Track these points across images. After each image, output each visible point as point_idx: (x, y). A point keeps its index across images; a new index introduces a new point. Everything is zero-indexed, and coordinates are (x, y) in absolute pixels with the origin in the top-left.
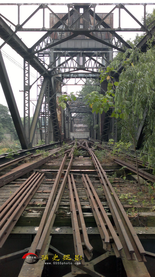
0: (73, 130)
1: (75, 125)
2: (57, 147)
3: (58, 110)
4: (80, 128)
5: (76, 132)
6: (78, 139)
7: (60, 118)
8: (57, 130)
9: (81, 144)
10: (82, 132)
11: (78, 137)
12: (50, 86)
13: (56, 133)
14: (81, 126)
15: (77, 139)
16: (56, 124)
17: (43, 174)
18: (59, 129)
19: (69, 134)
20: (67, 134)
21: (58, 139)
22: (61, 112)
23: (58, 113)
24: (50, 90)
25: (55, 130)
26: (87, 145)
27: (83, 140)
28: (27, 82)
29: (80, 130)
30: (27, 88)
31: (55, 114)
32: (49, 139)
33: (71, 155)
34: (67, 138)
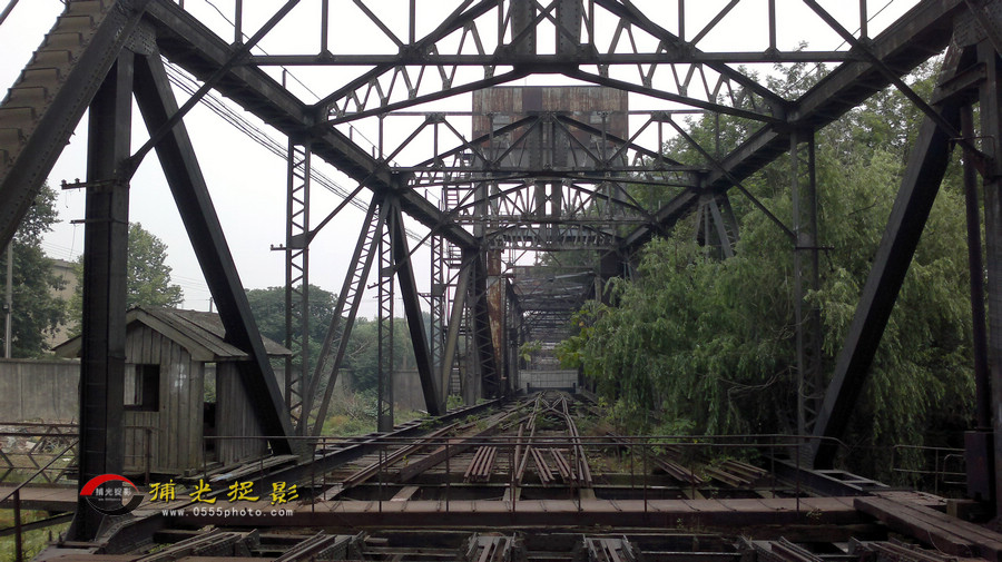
3: (493, 320)
4: (550, 354)
5: (536, 367)
6: (544, 392)
7: (497, 340)
8: (491, 371)
9: (551, 406)
10: (557, 367)
11: (544, 385)
13: (488, 378)
15: (539, 389)
16: (489, 356)
18: (495, 368)
19: (516, 377)
20: (513, 376)
21: (493, 392)
22: (500, 324)
23: (492, 326)
24: (476, 277)
25: (486, 371)
26: (565, 407)
27: (558, 393)
28: (437, 277)
29: (549, 360)
30: (438, 290)
31: (487, 333)
32: (475, 394)
33: (531, 425)
34: (512, 387)
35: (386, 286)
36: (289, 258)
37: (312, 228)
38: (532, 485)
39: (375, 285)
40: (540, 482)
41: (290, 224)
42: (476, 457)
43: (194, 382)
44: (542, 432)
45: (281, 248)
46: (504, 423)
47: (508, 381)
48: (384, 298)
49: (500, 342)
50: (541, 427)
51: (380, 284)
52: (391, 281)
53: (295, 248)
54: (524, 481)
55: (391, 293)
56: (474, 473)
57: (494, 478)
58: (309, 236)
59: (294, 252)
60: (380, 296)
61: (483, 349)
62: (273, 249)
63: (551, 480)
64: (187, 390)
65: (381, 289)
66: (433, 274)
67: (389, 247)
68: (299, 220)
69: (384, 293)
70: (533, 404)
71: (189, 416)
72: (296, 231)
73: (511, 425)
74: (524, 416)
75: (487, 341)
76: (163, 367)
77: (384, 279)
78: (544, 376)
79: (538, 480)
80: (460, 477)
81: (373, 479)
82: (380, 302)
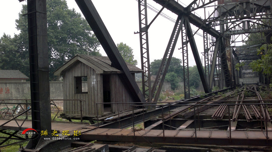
0: (242, 76)
1: (244, 71)
2: (230, 92)
3: (228, 61)
4: (249, 73)
5: (245, 78)
6: (248, 85)
7: (230, 68)
8: (228, 78)
9: (250, 89)
10: (252, 77)
11: (248, 83)
12: (221, 44)
13: (228, 80)
14: (250, 71)
15: (246, 84)
16: (227, 73)
17: (226, 106)
18: (230, 77)
19: (238, 81)
20: (237, 80)
21: (230, 85)
22: (231, 63)
23: (228, 63)
24: (221, 47)
25: (226, 78)
26: (255, 89)
27: (252, 85)
28: (206, 46)
29: (249, 75)
30: (206, 51)
31: (226, 65)
32: (223, 85)
33: (243, 95)
34: (237, 84)
35: (185, 48)
36: (141, 36)
37: (148, 24)
38: (242, 120)
39: (181, 48)
40: (246, 119)
41: (140, 23)
42: (219, 108)
43: (98, 82)
44: (247, 97)
45: (138, 33)
46: (232, 95)
47: (235, 81)
48: (184, 53)
49: (231, 68)
50: (246, 96)
51: (183, 48)
52: (187, 46)
53: (143, 32)
54: (238, 118)
55: (187, 51)
56: (216, 115)
57: (225, 117)
58: (147, 27)
59: (143, 33)
60: (183, 52)
61: (225, 71)
62: (135, 33)
63: (251, 119)
64: (96, 85)
65: (183, 50)
66: (204, 45)
67: (185, 34)
68: (143, 22)
69: (184, 51)
70: (244, 88)
71: (98, 95)
72: (143, 26)
73: (235, 95)
74: (240, 92)
75: (226, 68)
76: (88, 77)
77: (184, 46)
78: (248, 80)
79: (244, 118)
80: (210, 117)
81: (176, 117)
82: (183, 54)
